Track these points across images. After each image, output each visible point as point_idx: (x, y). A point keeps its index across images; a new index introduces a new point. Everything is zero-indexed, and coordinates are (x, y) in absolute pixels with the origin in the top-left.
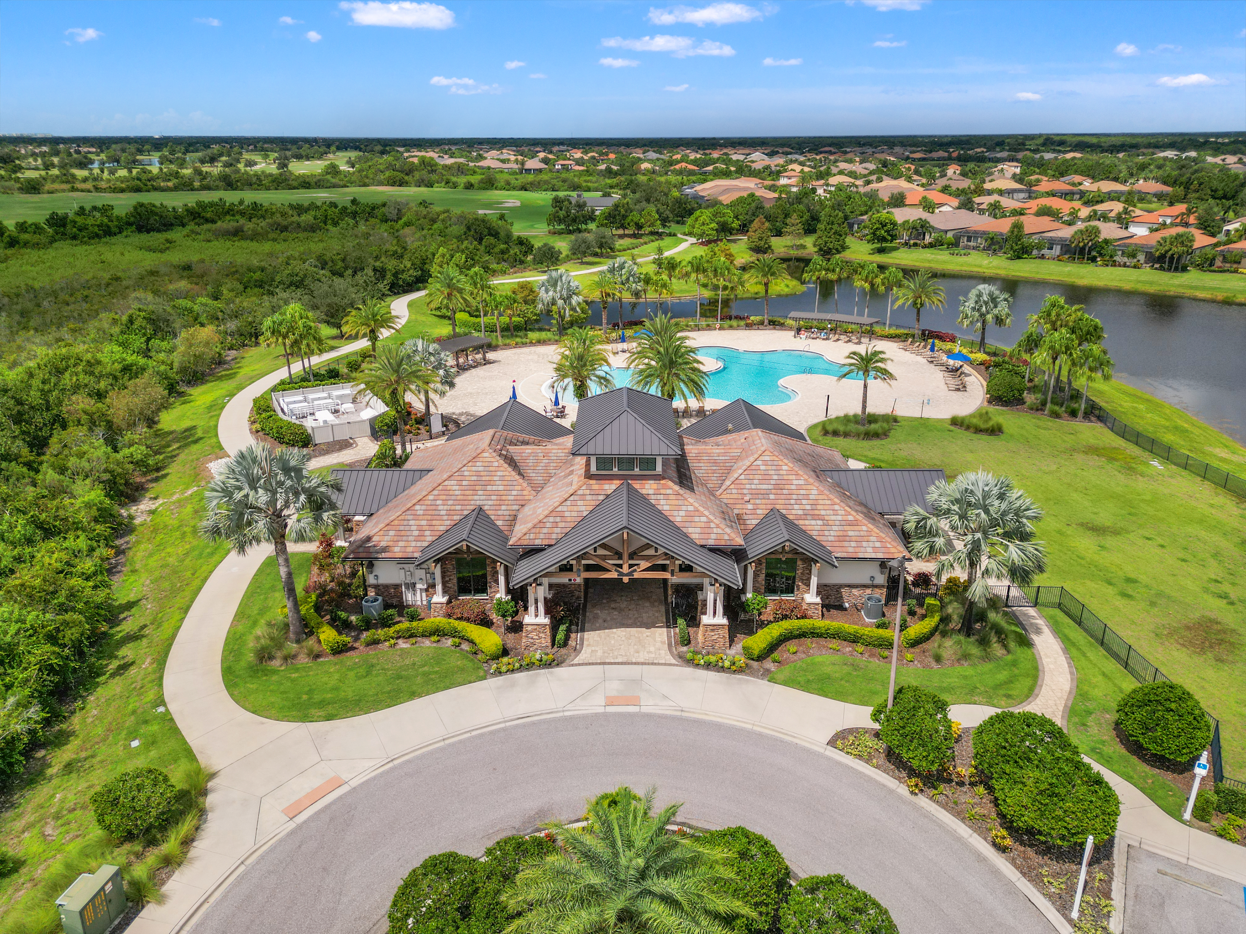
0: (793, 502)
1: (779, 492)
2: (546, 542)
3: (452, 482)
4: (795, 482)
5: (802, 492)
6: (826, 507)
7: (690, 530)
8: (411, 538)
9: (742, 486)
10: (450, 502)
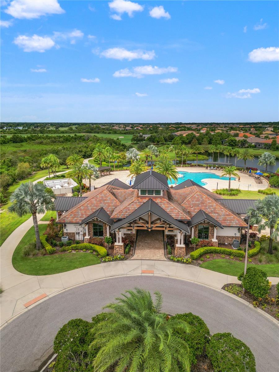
0: (207, 208)
1: (203, 204)
2: (123, 217)
3: (94, 200)
4: (208, 201)
5: (210, 205)
6: (219, 210)
7: (172, 214)
8: (79, 217)
9: (190, 202)
10: (92, 206)
